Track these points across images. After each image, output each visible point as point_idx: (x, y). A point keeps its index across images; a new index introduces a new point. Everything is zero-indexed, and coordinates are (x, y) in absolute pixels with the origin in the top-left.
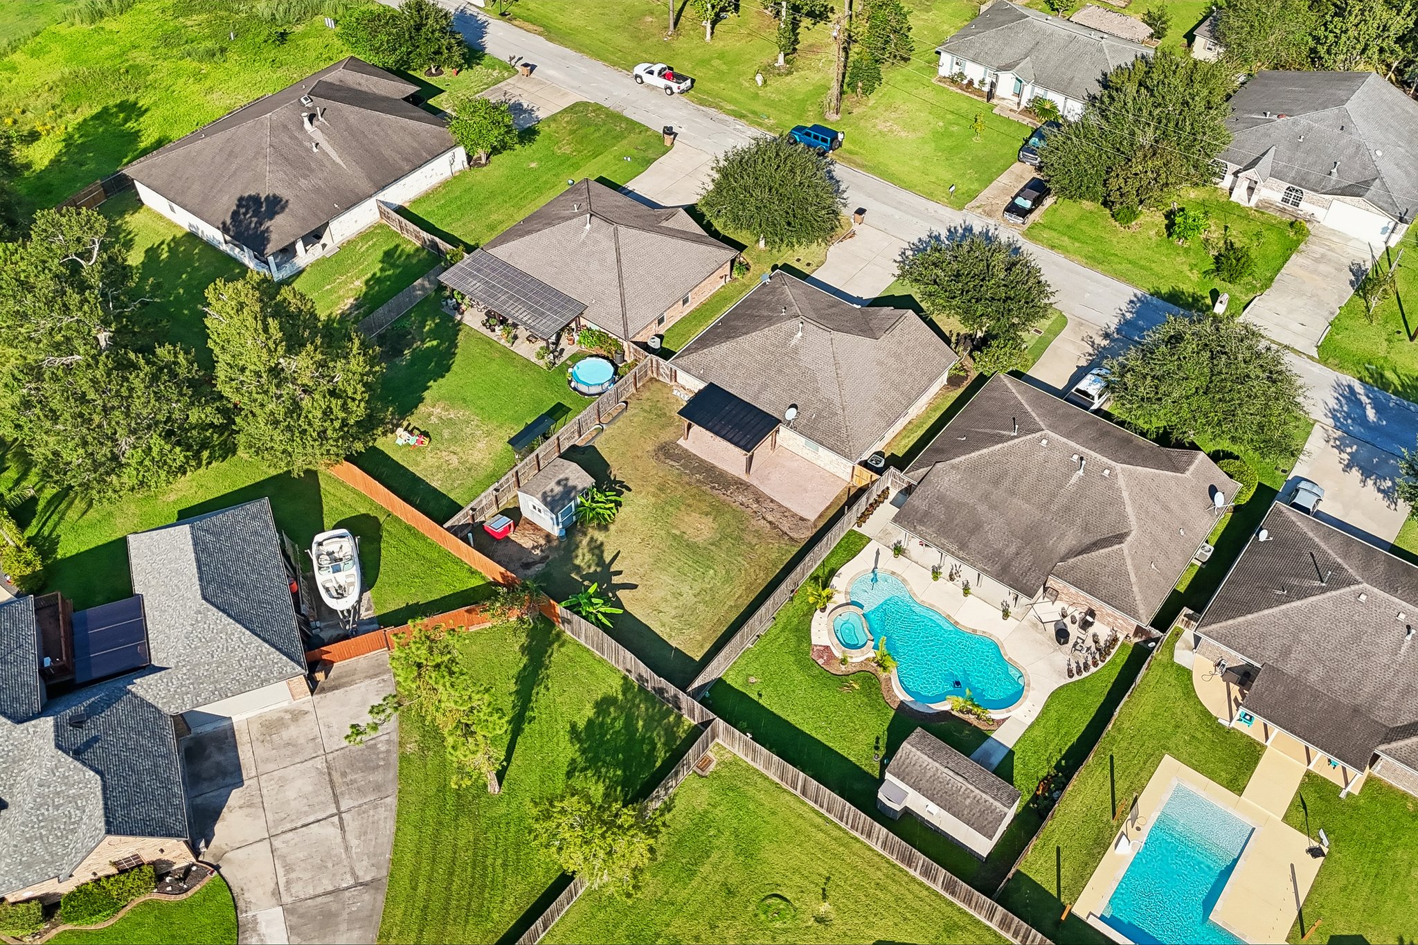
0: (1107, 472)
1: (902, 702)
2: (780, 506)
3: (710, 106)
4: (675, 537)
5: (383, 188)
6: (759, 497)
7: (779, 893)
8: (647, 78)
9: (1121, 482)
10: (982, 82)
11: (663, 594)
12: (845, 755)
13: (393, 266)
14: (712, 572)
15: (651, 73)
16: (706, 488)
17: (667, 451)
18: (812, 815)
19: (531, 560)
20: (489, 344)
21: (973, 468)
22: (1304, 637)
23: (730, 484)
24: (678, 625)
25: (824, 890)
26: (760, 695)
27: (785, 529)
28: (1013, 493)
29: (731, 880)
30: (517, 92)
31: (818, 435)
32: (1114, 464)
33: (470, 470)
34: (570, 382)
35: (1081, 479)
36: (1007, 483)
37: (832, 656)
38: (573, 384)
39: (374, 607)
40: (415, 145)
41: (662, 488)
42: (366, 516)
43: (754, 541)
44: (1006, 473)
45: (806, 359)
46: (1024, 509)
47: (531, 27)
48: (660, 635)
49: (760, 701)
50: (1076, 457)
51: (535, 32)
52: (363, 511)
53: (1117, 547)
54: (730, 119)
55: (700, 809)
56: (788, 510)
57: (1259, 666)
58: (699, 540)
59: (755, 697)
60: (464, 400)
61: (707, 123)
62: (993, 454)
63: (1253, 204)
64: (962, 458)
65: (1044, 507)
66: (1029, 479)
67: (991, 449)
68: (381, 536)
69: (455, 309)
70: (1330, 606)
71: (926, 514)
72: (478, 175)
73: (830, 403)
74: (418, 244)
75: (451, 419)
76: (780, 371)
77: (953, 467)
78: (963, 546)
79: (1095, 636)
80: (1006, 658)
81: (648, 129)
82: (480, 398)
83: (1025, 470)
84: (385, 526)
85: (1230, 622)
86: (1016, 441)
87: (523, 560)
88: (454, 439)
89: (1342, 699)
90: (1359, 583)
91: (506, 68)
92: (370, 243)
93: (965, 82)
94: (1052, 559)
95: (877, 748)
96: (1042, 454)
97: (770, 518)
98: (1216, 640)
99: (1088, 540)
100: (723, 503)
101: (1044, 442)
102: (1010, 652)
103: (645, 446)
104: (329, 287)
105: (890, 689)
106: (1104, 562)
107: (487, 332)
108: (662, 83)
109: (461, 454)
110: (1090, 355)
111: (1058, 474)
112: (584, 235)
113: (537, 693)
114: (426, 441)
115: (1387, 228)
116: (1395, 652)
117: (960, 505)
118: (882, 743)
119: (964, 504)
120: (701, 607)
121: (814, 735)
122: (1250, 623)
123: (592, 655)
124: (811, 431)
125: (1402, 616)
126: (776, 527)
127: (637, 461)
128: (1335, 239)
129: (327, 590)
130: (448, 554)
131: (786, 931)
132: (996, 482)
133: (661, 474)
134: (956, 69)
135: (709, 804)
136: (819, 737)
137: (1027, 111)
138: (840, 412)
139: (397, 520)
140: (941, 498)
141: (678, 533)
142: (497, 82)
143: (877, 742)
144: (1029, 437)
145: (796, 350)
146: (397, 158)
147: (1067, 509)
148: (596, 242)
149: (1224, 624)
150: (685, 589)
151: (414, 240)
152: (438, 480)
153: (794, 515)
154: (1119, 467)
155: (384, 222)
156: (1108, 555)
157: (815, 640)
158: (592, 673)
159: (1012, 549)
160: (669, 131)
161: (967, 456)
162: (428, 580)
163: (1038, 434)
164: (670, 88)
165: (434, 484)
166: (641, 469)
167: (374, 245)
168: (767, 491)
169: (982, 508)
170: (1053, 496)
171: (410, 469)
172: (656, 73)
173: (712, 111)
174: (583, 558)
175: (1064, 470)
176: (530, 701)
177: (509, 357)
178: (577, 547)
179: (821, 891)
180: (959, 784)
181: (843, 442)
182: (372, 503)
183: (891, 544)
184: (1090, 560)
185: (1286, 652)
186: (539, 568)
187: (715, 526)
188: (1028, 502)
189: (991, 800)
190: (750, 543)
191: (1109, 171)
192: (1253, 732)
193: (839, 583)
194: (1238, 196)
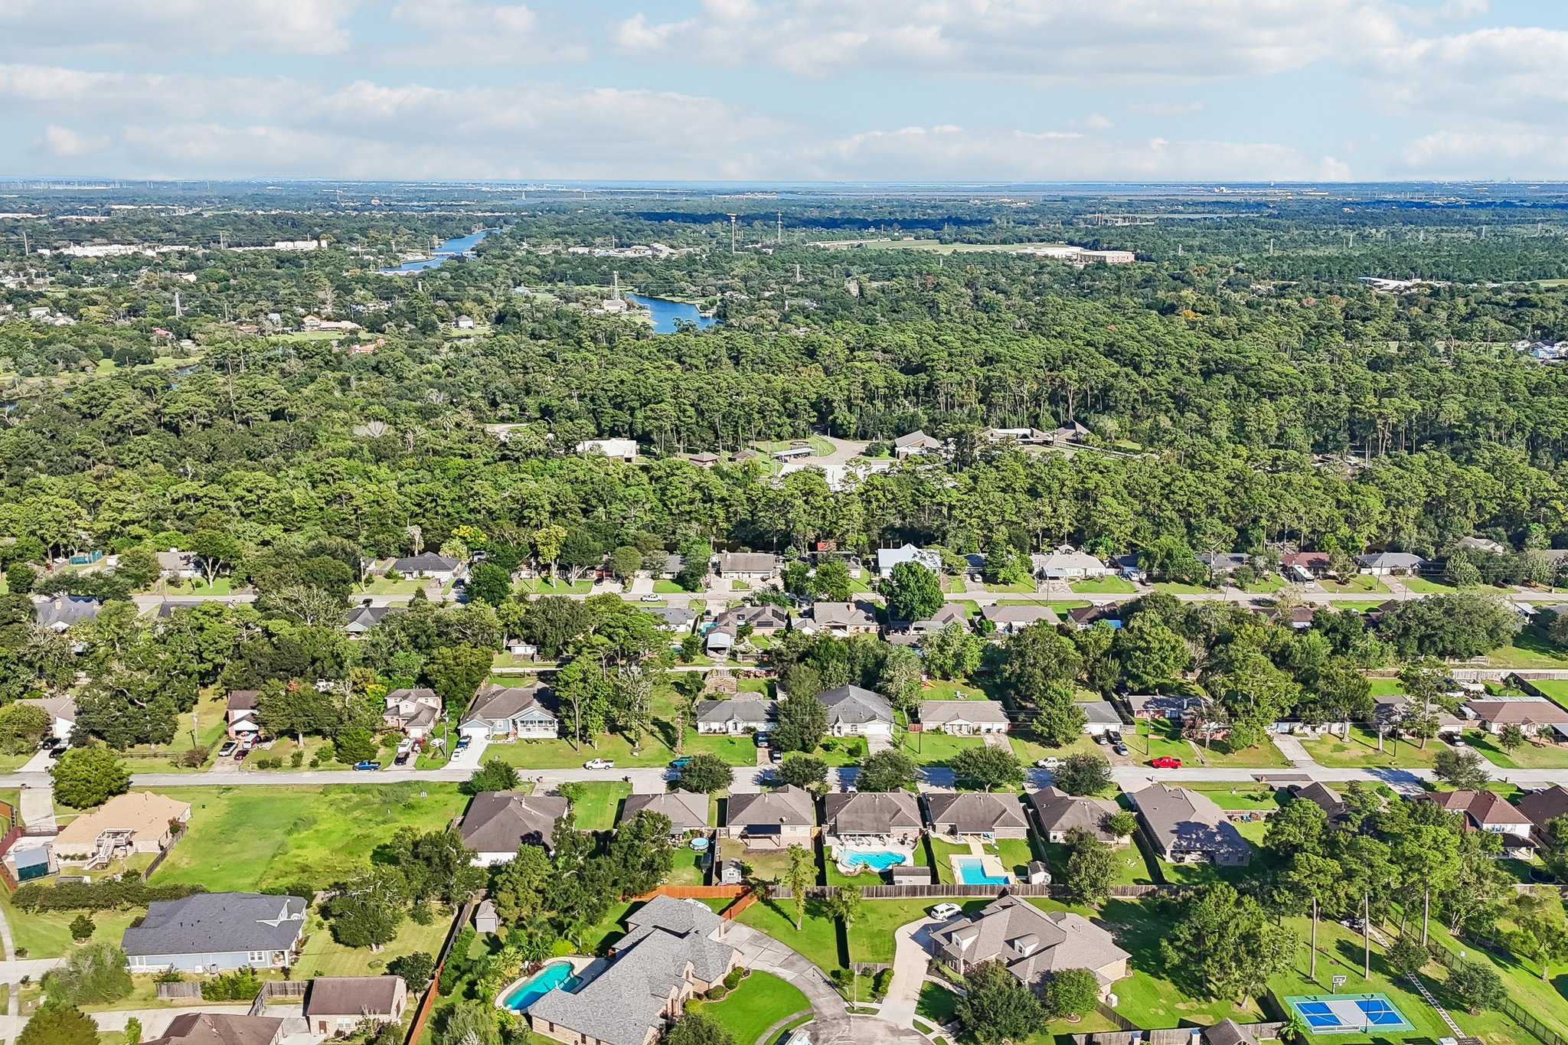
0: (885, 796)
1: (876, 871)
2: (798, 848)
3: (629, 766)
8: (595, 766)
10: (720, 729)
15: (597, 763)
16: (771, 855)
17: (747, 852)
21: (848, 811)
23: (776, 852)
28: (863, 813)
31: (796, 823)
35: (878, 801)
36: (860, 811)
37: (851, 872)
41: (756, 860)
44: (857, 809)
45: (774, 804)
46: (869, 815)
53: (901, 812)
54: (643, 768)
61: (635, 772)
62: (850, 806)
63: (842, 734)
65: (874, 812)
66: (865, 807)
67: (848, 806)
71: (845, 827)
73: (792, 813)
76: (768, 812)
77: (841, 814)
78: (865, 834)
79: (908, 839)
81: (617, 780)
83: (862, 806)
85: (943, 820)
93: (712, 731)
94: (887, 823)
96: (863, 799)
98: (943, 826)
99: (892, 815)
102: (893, 851)
105: (872, 870)
106: (901, 817)
110: (838, 783)
111: (872, 802)
112: (663, 802)
115: (889, 727)
119: (853, 821)
124: (791, 822)
128: (874, 735)
132: (856, 812)
134: (707, 727)
137: (743, 733)
138: (797, 814)
140: (846, 824)
145: (769, 803)
147: (881, 810)
148: (670, 802)
156: (901, 815)
157: (842, 870)
159: (875, 825)
160: (626, 778)
161: (843, 810)
164: (609, 766)
169: (859, 820)
170: (874, 808)
173: (632, 768)
175: (872, 800)
181: (805, 821)
183: (838, 844)
184: (897, 818)
188: (869, 813)
191: (801, 733)
192: (963, 842)
193: (834, 855)
194: (837, 735)
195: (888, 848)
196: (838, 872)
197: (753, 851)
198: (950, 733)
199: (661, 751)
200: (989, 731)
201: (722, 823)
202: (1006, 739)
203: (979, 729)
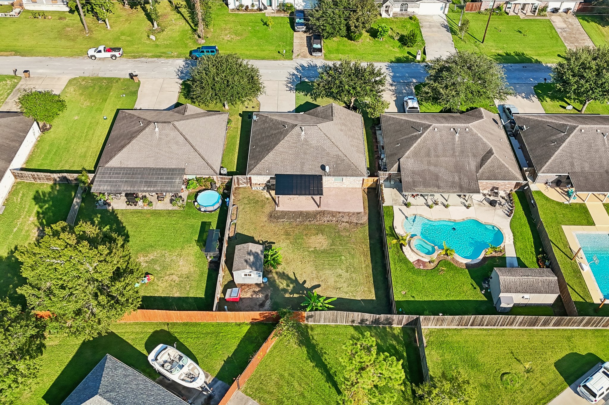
0: (467, 129)
1: (466, 264)
2: (344, 213)
3: (139, 57)
4: (312, 251)
5: (10, 161)
6: (333, 214)
7: (503, 372)
8: (98, 55)
9: (475, 130)
10: (253, 5)
11: (333, 280)
12: (467, 299)
13: (45, 202)
14: (343, 257)
15: (100, 51)
16: (307, 223)
17: (274, 216)
18: (480, 332)
19: (261, 302)
20: (139, 212)
21: (416, 154)
22: (574, 155)
23: (315, 216)
24: (353, 289)
25: (515, 358)
26: (413, 297)
27: (355, 221)
28: (438, 156)
29: (483, 381)
30: (32, 87)
31: (342, 173)
32: (467, 125)
33: (188, 278)
34: (199, 209)
35: (459, 137)
36: (433, 153)
37: (424, 263)
38: (203, 209)
39: (209, 374)
40: (13, 131)
41: (287, 234)
42: (156, 332)
43: (348, 234)
44: (429, 150)
45: (314, 143)
46: (447, 160)
47: (6, 53)
48: (350, 298)
49: (416, 299)
50: (452, 129)
51: (11, 55)
52: (152, 331)
53: (493, 156)
54: (155, 59)
55: (440, 361)
56: (349, 213)
57: (567, 174)
58: (325, 247)
59: (412, 299)
60: (152, 246)
61: (145, 65)
62: (419, 144)
63: (391, 16)
64: (408, 152)
65: (453, 155)
66: (440, 147)
67: (417, 142)
68: (175, 337)
69: (105, 204)
70: (574, 139)
71: (414, 182)
72: (50, 135)
73: (338, 156)
74: (51, 183)
75: (153, 259)
76: (305, 153)
77: (407, 158)
78: (439, 187)
79: (501, 196)
80: (483, 223)
81: (120, 79)
82: (159, 241)
83: (436, 145)
84: (172, 331)
85: (548, 164)
86: (425, 134)
87: (258, 304)
88: (164, 268)
89: (600, 171)
90: (577, 126)
91: (12, 77)
92: (21, 195)
93: (244, 8)
94: (473, 174)
95: (475, 288)
96: (438, 134)
97: (345, 220)
98: (547, 173)
99: (479, 160)
100: (320, 225)
101: (436, 129)
102: (482, 220)
103: (262, 219)
104: (16, 229)
105: (457, 262)
106: (492, 165)
107: (133, 207)
108: (108, 54)
109: (176, 273)
110: (393, 94)
111: (450, 140)
112: (157, 135)
113: (326, 360)
114: (151, 277)
115: (443, 7)
116: (604, 145)
117: (423, 171)
118: (475, 285)
119: (425, 170)
120: (354, 275)
121: (448, 299)
122: (554, 161)
123: (330, 326)
124: (337, 173)
125: (598, 131)
126: (351, 223)
127: (264, 228)
128: (428, 18)
129: (183, 380)
130: (218, 324)
131: (522, 385)
132: (428, 155)
133: (281, 228)
134: (237, 4)
135: (440, 357)
136: (451, 299)
137: (279, 11)
138: (345, 158)
139: (174, 324)
140: (414, 173)
141: (313, 249)
142: (14, 86)
143: (473, 286)
144: (428, 130)
145: (306, 140)
146: (7, 142)
147: (462, 152)
148: (167, 135)
149: (546, 166)
150: (340, 271)
151: (46, 182)
152: (176, 292)
153: (353, 214)
154: (470, 125)
155: (19, 180)
156: (492, 162)
157: (411, 260)
158: (339, 334)
159: (457, 178)
160: (132, 76)
161: (410, 150)
162: (223, 342)
163: (431, 128)
164: (115, 56)
165: (177, 295)
166: (269, 231)
167: (23, 194)
168: (334, 210)
169: (432, 168)
170: (453, 149)
171: (156, 295)
172: (103, 51)
173: (143, 59)
174: (282, 284)
175: (451, 137)
176: (326, 366)
177: (157, 214)
178: (275, 281)
179: (515, 360)
180: (532, 280)
181: (356, 170)
182: (152, 324)
183: (401, 203)
184: (487, 167)
185: (572, 164)
186: (268, 303)
187: (325, 237)
188: (446, 157)
189: (548, 278)
190: (347, 236)
191: (347, 19)
192: (577, 201)
193: (399, 230)
194: (384, 15)
195: (471, 213)
196: (405, 261)
197: (284, 214)
198: (511, 13)
199: (184, 32)
200: (555, 11)
201: (242, 169)
202: (576, 22)
203: (544, 9)
